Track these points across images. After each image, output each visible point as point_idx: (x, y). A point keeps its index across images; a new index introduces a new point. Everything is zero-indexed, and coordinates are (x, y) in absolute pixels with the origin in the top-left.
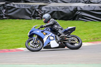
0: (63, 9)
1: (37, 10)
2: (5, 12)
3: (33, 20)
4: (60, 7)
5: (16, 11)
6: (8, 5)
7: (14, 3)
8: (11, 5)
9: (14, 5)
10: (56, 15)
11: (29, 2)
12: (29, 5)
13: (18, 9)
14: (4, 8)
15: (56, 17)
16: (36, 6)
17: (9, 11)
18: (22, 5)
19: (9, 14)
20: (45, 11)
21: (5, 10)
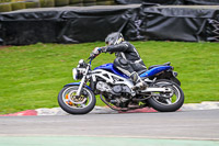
1: (211, 21)
2: (142, 24)
3: (201, 43)
5: (165, 24)
6: (148, 10)
7: (161, 7)
8: (155, 9)
9: (160, 10)
11: (193, 4)
12: (193, 11)
13: (168, 18)
14: (140, 17)
16: (209, 12)
17: (149, 23)
18: (178, 10)
19: (148, 30)
21: (140, 22)
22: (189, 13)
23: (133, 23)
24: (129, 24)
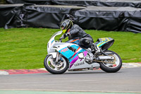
0: (104, 15)
1: (68, 16)
2: (24, 17)
4: (99, 12)
5: (39, 17)
6: (28, 8)
7: (37, 6)
8: (33, 7)
9: (36, 8)
10: (95, 23)
11: (57, 4)
12: (57, 9)
13: (41, 13)
14: (23, 12)
15: (94, 27)
16: (67, 10)
17: (29, 16)
18: (48, 8)
20: (79, 17)
21: (23, 15)
22: (54, 10)
23: (18, 16)
24: (16, 17)
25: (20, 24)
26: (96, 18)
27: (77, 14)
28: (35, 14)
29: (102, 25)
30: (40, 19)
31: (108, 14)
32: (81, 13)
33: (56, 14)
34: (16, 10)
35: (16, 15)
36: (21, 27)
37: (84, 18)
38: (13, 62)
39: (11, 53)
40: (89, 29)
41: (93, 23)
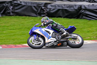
0: (68, 7)
1: (43, 8)
2: (12, 9)
3: (39, 17)
4: (65, 5)
8: (19, 2)
9: (21, 2)
12: (35, 3)
13: (25, 6)
14: (12, 5)
15: (61, 15)
16: (42, 4)
17: (16, 8)
18: (29, 2)
19: (16, 11)
20: (50, 9)
21: (12, 7)
22: (33, 4)
23: (9, 8)
24: (7, 8)
25: (9, 13)
26: (62, 10)
27: (49, 6)
28: (20, 6)
29: (66, 14)
30: (23, 10)
31: (70, 6)
32: (52, 6)
33: (34, 6)
34: (7, 3)
35: (7, 7)
36: (11, 15)
37: (54, 9)
38: (4, 39)
39: (4, 33)
40: (57, 17)
41: (60, 13)
